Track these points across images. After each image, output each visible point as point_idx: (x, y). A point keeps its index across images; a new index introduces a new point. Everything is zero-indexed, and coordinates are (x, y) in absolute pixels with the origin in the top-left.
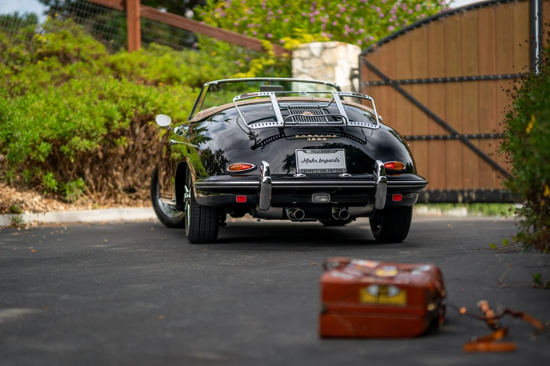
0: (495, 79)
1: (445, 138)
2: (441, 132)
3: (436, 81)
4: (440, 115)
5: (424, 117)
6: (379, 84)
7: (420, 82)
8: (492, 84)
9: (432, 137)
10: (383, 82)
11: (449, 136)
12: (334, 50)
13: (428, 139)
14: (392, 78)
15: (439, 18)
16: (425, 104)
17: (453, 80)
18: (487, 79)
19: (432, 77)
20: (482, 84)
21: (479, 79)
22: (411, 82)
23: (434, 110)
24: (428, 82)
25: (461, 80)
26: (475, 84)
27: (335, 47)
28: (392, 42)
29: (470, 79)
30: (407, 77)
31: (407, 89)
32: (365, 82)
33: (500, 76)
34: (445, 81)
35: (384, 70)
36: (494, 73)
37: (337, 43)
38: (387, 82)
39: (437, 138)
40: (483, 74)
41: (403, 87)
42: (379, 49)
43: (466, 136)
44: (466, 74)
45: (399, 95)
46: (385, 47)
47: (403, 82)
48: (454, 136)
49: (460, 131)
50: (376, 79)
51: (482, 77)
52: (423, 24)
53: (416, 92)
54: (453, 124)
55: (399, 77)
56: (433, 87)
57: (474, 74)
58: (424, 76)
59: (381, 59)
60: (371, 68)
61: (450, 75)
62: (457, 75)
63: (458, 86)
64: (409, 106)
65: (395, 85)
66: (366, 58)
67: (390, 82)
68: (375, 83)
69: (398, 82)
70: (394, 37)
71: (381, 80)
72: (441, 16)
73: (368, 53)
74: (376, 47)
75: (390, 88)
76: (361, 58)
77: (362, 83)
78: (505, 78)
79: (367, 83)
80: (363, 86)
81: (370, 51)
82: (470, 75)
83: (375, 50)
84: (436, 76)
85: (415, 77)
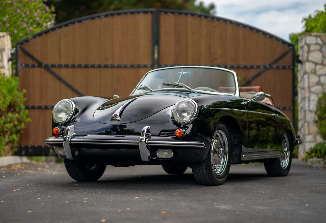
0: (125, 67)
3: (80, 66)
6: (33, 66)
7: (66, 66)
8: (122, 71)
10: (37, 65)
12: (2, 39)
14: (45, 62)
15: (83, 21)
16: (71, 83)
17: (93, 66)
18: (119, 67)
19: (77, 64)
20: (115, 70)
21: (113, 67)
22: (60, 66)
23: (78, 87)
24: (73, 66)
25: (99, 66)
26: (110, 70)
27: (3, 36)
28: (44, 36)
29: (106, 66)
30: (57, 63)
31: (56, 71)
32: (21, 65)
33: (129, 66)
34: (86, 66)
35: (38, 56)
36: (125, 63)
37: (5, 33)
38: (40, 65)
40: (116, 63)
41: (54, 70)
42: (34, 40)
44: (103, 63)
45: (49, 76)
46: (39, 39)
47: (53, 66)
50: (31, 62)
51: (116, 65)
52: (70, 24)
53: (64, 73)
55: (50, 62)
56: (78, 70)
57: (110, 63)
58: (70, 63)
59: (36, 49)
60: (26, 53)
61: (90, 63)
62: (97, 63)
63: (97, 71)
64: (57, 83)
65: (47, 67)
66: (22, 46)
67: (43, 65)
68: (30, 65)
69: (50, 65)
70: (47, 32)
71: (34, 63)
72: (85, 20)
73: (24, 43)
74: (32, 39)
75: (43, 70)
76: (19, 46)
77: (19, 65)
78: (132, 67)
79: (23, 65)
80: (20, 68)
81: (27, 41)
82: (106, 63)
83: (30, 40)
84: (80, 63)
85: (63, 63)
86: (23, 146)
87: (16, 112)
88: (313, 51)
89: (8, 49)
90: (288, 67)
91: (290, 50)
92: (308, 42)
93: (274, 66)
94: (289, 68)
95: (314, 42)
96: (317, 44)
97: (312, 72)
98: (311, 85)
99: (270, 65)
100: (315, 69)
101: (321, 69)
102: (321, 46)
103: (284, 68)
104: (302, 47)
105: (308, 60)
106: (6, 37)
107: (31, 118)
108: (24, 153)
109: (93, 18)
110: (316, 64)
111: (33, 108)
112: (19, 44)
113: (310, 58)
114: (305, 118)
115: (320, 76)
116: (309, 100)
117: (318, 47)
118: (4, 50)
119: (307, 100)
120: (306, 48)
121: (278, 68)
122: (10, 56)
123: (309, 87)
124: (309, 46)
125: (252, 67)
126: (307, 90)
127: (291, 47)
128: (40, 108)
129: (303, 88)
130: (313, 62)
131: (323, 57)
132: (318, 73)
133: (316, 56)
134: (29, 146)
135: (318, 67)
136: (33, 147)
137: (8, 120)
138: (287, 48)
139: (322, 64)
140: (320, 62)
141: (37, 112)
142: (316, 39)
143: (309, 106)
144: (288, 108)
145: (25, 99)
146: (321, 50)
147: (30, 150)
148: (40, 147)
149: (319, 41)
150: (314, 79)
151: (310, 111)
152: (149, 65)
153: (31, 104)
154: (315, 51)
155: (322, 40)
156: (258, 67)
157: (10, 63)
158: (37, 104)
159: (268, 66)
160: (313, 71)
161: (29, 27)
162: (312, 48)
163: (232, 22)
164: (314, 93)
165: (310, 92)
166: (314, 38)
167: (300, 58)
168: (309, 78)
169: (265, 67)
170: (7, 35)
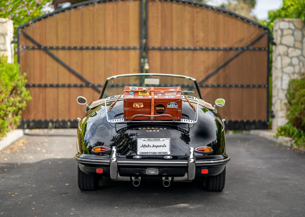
0: (117, 49)
1: (81, 86)
2: (79, 82)
3: (75, 48)
4: (78, 71)
5: (67, 72)
6: (33, 48)
7: (63, 48)
8: (114, 52)
9: (72, 85)
10: (36, 47)
11: (84, 85)
12: (5, 24)
13: (69, 86)
14: (43, 45)
15: (78, 7)
16: (67, 63)
17: (87, 48)
18: (111, 49)
19: (73, 46)
20: (108, 52)
21: (105, 49)
22: (57, 48)
23: (74, 67)
24: (70, 49)
25: (93, 48)
26: (103, 51)
27: (6, 22)
28: (43, 21)
29: (99, 48)
30: (54, 45)
31: (54, 52)
32: (23, 47)
33: (120, 48)
34: (81, 49)
35: (37, 39)
36: (116, 45)
37: (7, 19)
38: (39, 47)
39: (75, 86)
40: (108, 46)
41: (52, 51)
42: (34, 25)
43: (96, 85)
44: (96, 46)
45: (48, 57)
46: (38, 24)
47: (51, 48)
48: (88, 85)
49: (91, 81)
50: (31, 45)
52: (66, 10)
53: (61, 55)
54: (87, 77)
55: (48, 45)
56: (74, 52)
57: (102, 45)
58: (67, 45)
59: (35, 31)
60: (27, 37)
61: (85, 45)
62: (91, 45)
63: (91, 53)
64: (55, 64)
65: (45, 49)
66: (23, 30)
67: (42, 47)
68: (31, 47)
69: (48, 47)
70: (45, 17)
71: (35, 45)
72: (80, 6)
73: (25, 27)
74: (32, 23)
75: (42, 52)
76: (20, 30)
77: (20, 47)
78: (123, 49)
79: (25, 47)
80: (21, 49)
81: (27, 25)
82: (100, 45)
83: (31, 25)
84: (75, 45)
85: (60, 45)
86: (25, 120)
87: (18, 94)
88: (285, 35)
89: (11, 32)
90: (263, 49)
91: (266, 33)
92: (282, 27)
93: (251, 48)
94: (265, 49)
95: (287, 27)
96: (290, 28)
97: (284, 54)
98: (284, 66)
99: (247, 47)
100: (287, 52)
101: (292, 51)
102: (294, 31)
103: (260, 49)
104: (276, 31)
105: (281, 44)
106: (8, 22)
107: (31, 95)
108: (26, 126)
109: (87, 5)
110: (288, 47)
111: (34, 86)
112: (20, 28)
113: (283, 42)
114: (278, 95)
115: (291, 58)
116: (282, 80)
117: (291, 32)
118: (6, 34)
119: (280, 79)
120: (279, 32)
121: (254, 49)
122: (12, 39)
123: (282, 68)
124: (282, 30)
125: (231, 49)
126: (280, 70)
127: (267, 31)
128: (40, 86)
129: (276, 68)
130: (286, 45)
131: (295, 40)
132: (290, 55)
133: (289, 40)
134: (31, 120)
135: (290, 50)
136: (34, 121)
137: (11, 104)
138: (263, 32)
139: (294, 47)
140: (292, 45)
141: (37, 89)
142: (289, 25)
143: (281, 85)
144: (263, 86)
145: (26, 81)
146: (293, 35)
147: (32, 124)
148: (40, 121)
149: (292, 26)
150: (287, 60)
151: (283, 90)
152: (138, 47)
153: (32, 83)
154: (288, 35)
155: (294, 26)
156: (237, 49)
157: (13, 45)
158: (37, 83)
159: (245, 48)
160: (286, 53)
161: (29, 10)
162: (285, 32)
163: (214, 8)
164: (286, 73)
165: (283, 72)
166: (287, 24)
167: (275, 41)
168: (282, 60)
169: (242, 49)
170: (9, 20)
